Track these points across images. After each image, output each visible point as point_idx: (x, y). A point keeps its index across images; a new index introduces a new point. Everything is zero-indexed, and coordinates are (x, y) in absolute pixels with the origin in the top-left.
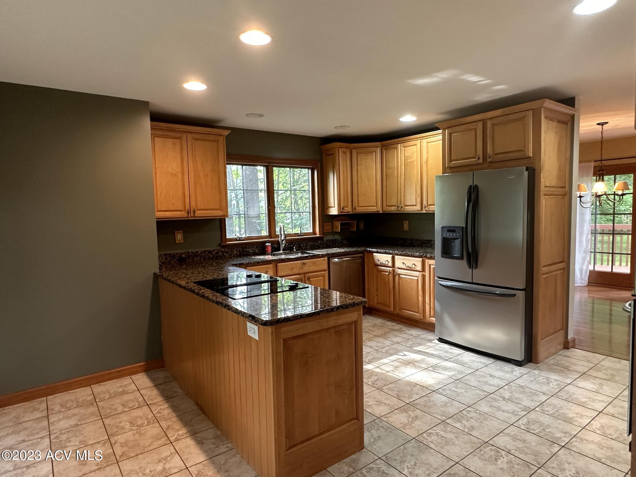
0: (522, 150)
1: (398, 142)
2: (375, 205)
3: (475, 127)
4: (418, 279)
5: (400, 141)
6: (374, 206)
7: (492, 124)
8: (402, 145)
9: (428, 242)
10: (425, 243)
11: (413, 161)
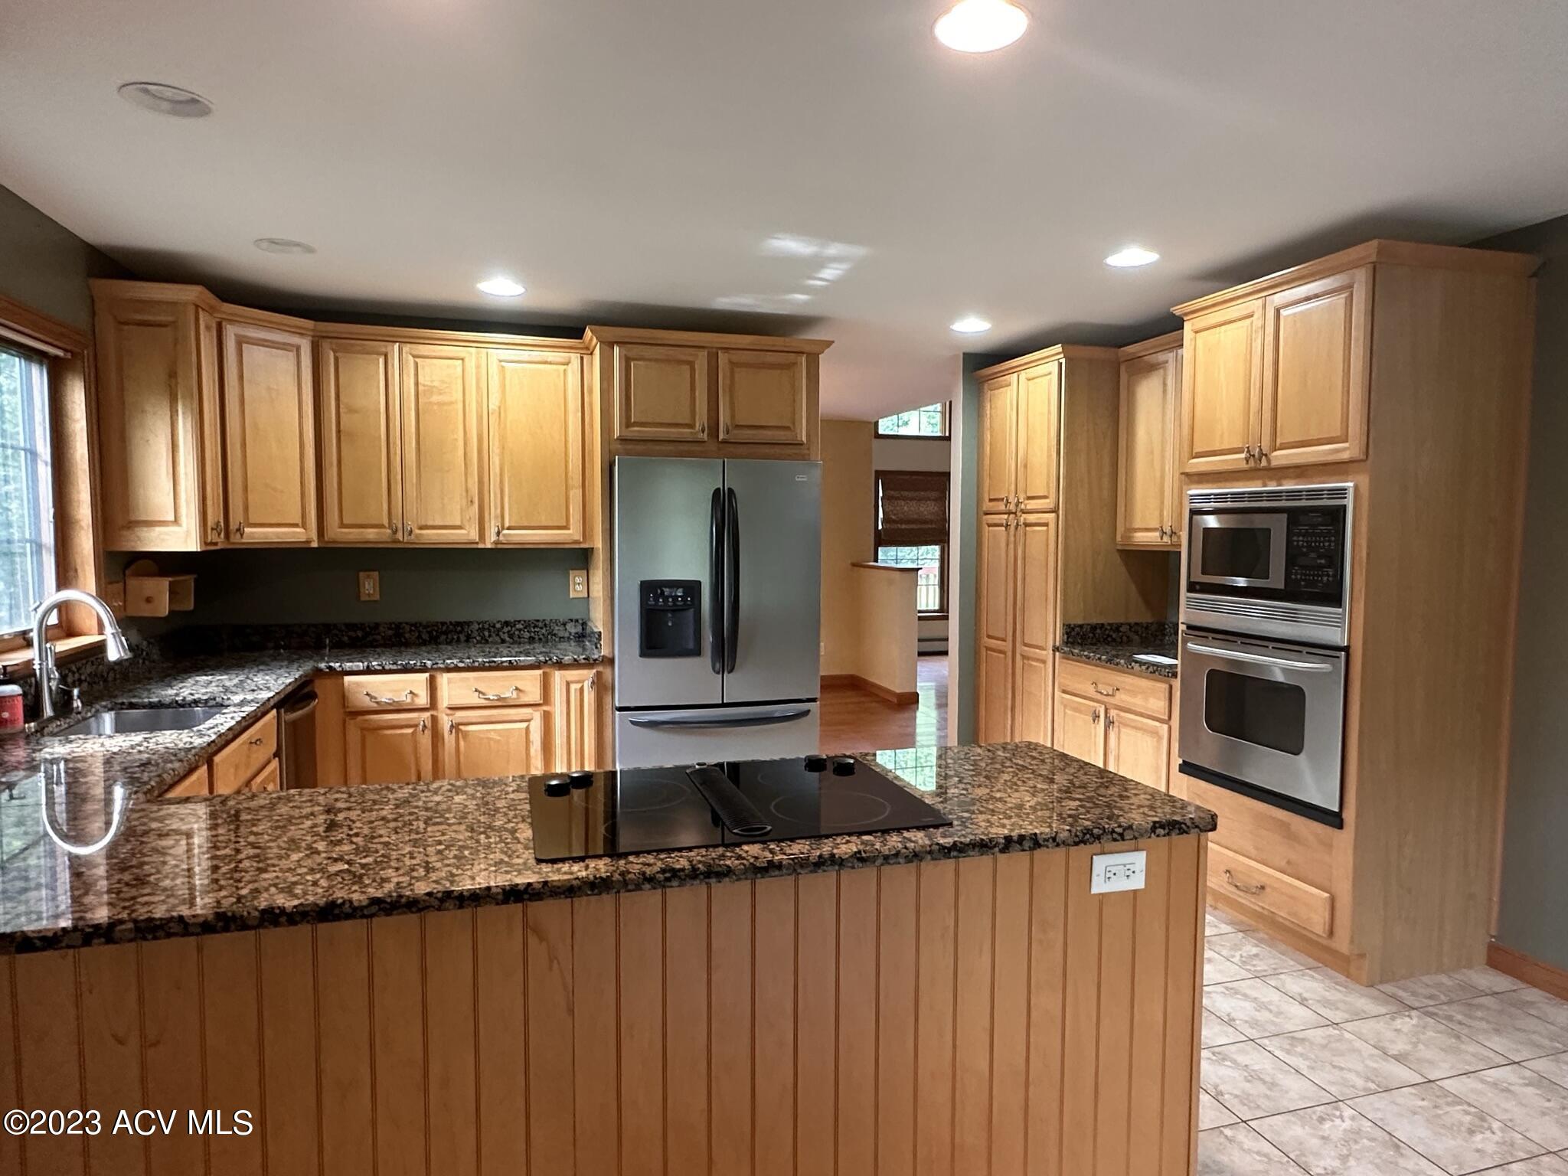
0: (787, 428)
1: (393, 336)
2: (299, 521)
3: (690, 359)
4: (527, 728)
5: (401, 337)
6: (296, 525)
7: (731, 362)
8: (406, 348)
9: (459, 628)
10: (446, 633)
11: (451, 403)
